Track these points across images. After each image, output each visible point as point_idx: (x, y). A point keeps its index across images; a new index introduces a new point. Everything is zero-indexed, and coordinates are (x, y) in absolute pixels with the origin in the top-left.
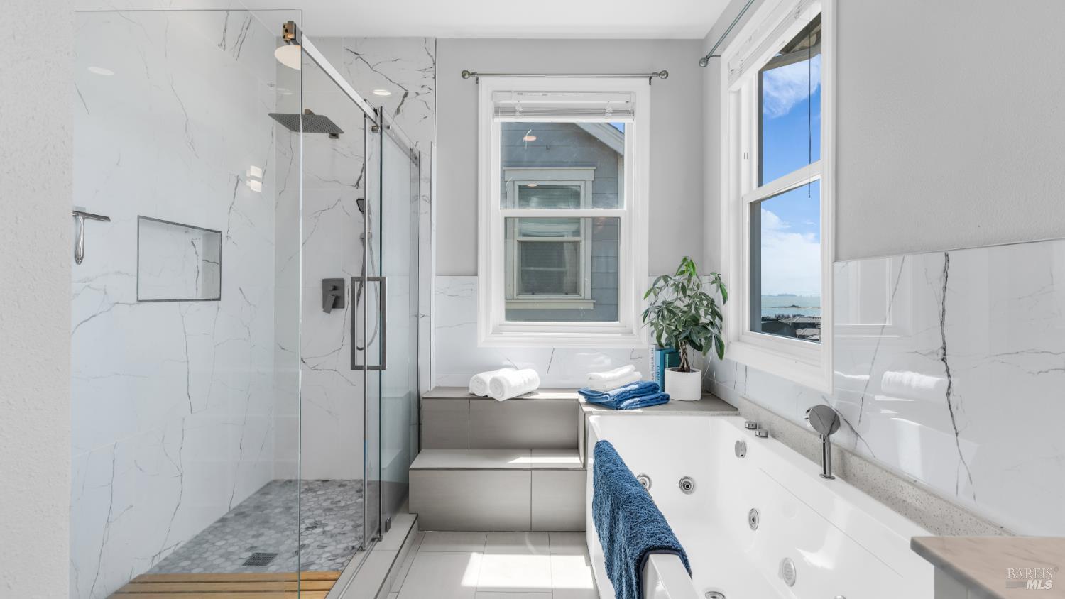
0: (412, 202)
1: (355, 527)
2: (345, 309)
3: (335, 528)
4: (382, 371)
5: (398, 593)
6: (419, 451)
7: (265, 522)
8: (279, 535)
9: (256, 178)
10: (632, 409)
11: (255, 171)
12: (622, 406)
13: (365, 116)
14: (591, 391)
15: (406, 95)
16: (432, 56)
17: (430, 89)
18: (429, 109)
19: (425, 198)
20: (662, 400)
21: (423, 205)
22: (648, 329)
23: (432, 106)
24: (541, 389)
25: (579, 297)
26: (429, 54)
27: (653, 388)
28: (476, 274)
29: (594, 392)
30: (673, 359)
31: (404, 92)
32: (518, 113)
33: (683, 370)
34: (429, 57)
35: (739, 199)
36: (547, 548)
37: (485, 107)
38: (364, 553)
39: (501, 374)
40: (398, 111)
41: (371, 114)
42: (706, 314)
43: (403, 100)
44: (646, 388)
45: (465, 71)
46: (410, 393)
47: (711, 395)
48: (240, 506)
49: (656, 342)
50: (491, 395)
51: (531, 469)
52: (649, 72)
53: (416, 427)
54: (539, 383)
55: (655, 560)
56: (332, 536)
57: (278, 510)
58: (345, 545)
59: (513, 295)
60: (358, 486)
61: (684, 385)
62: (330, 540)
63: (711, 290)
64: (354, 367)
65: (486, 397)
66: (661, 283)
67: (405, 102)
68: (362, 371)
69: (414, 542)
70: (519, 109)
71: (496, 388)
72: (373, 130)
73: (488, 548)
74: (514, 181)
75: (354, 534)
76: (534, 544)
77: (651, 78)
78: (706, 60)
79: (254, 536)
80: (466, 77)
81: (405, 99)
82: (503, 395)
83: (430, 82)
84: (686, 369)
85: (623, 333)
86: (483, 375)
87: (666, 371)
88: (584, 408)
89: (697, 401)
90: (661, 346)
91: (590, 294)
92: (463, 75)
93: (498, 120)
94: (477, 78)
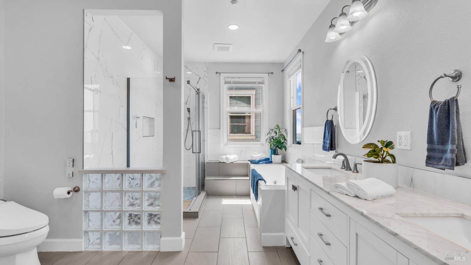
0: (202, 109)
4: (200, 154)
5: (206, 205)
6: (205, 177)
10: (262, 164)
15: (200, 78)
17: (207, 77)
20: (270, 162)
21: (205, 109)
22: (268, 143)
23: (207, 81)
24: (238, 161)
25: (251, 135)
26: (206, 66)
27: (268, 159)
28: (220, 129)
29: (252, 160)
30: (275, 152)
31: (199, 77)
33: (277, 155)
34: (206, 68)
35: (291, 109)
36: (240, 198)
37: (222, 82)
38: (196, 197)
39: (228, 156)
40: (198, 83)
42: (283, 140)
44: (266, 159)
47: (284, 161)
49: (270, 147)
50: (225, 162)
51: (236, 180)
52: (268, 72)
54: (238, 159)
55: (260, 182)
61: (277, 158)
63: (284, 134)
64: (193, 153)
65: (224, 162)
66: (271, 131)
67: (200, 80)
68: (195, 154)
69: (207, 197)
70: (232, 82)
72: (197, 94)
73: (225, 198)
74: (228, 95)
76: (236, 197)
77: (269, 74)
78: (283, 71)
83: (207, 75)
84: (277, 154)
85: (261, 145)
86: (222, 157)
87: (272, 155)
88: (250, 164)
89: (280, 163)
90: (271, 149)
91: (254, 134)
92: (216, 73)
93: (226, 85)
94: (220, 74)
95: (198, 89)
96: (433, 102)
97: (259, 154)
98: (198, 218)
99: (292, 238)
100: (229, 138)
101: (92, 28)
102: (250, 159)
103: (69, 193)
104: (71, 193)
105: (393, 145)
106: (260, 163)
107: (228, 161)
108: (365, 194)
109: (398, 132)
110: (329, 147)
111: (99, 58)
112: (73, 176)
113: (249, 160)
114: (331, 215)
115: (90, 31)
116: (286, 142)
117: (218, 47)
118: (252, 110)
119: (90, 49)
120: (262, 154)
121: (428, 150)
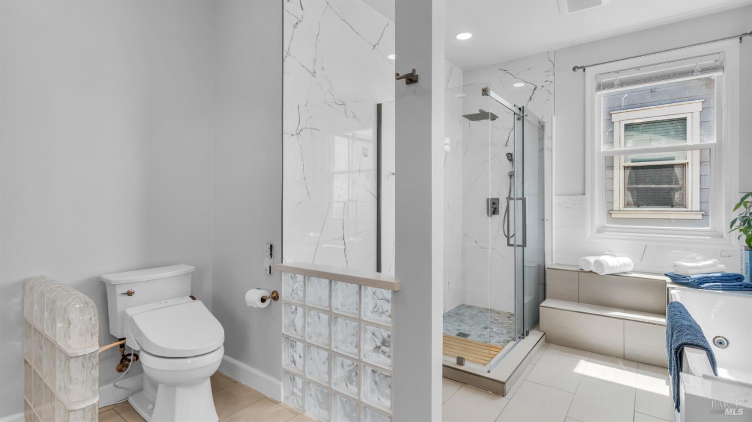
0: (539, 152)
1: (508, 333)
2: (499, 215)
3: (497, 330)
4: (524, 248)
5: (535, 365)
6: (545, 299)
7: (462, 321)
8: (470, 328)
9: (447, 144)
10: (711, 289)
11: (447, 141)
12: (702, 286)
13: (515, 114)
14: (676, 275)
15: (536, 88)
16: (552, 62)
17: (551, 82)
18: (550, 94)
19: (548, 149)
20: (745, 287)
21: (546, 153)
23: (552, 92)
24: (633, 271)
25: (687, 210)
26: (550, 61)
27: (738, 278)
28: (583, 195)
29: (678, 275)
31: (534, 87)
32: (616, 86)
34: (550, 62)
36: (636, 370)
38: (515, 342)
39: (603, 258)
40: (531, 99)
41: (517, 111)
43: (534, 92)
44: (729, 277)
45: (575, 67)
46: (539, 265)
48: (449, 312)
50: (594, 270)
51: (624, 319)
52: (739, 34)
53: (543, 286)
54: (633, 267)
55: (688, 352)
56: (496, 333)
57: (467, 317)
58: (504, 339)
59: (620, 208)
60: (508, 315)
62: (495, 335)
64: (509, 245)
65: (591, 272)
68: (513, 248)
69: (543, 346)
70: (616, 83)
71: (598, 266)
72: (519, 119)
73: (590, 359)
74: (620, 122)
75: (508, 335)
76: (624, 365)
77: (741, 38)
79: (458, 326)
80: (576, 70)
81: (535, 91)
82: (603, 271)
83: (551, 78)
85: (713, 236)
86: (588, 258)
88: (668, 285)
90: (749, 248)
91: (697, 207)
92: (574, 69)
93: (599, 93)
94: (584, 69)
95: (520, 109)
97: (705, 260)
98: (503, 396)
101: (300, 21)
102: (671, 271)
103: (263, 300)
104: (268, 302)
106: (706, 285)
111: (315, 73)
112: (270, 273)
113: (668, 272)
115: (295, 27)
119: (295, 58)
120: (715, 260)
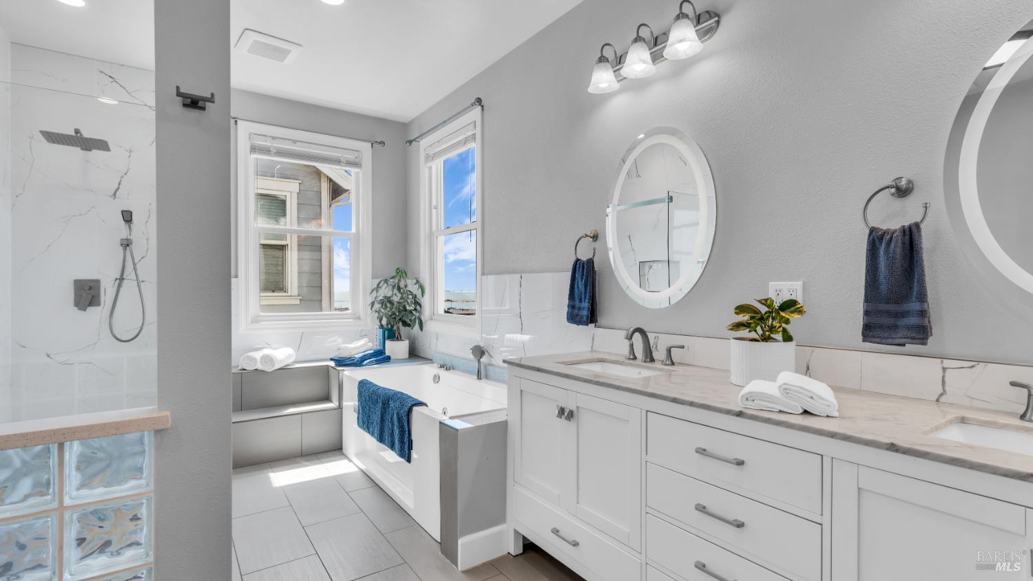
2: (101, 308)
10: (370, 365)
12: (364, 364)
14: (339, 358)
20: (386, 359)
22: (374, 315)
24: (295, 362)
25: (287, 295)
27: (380, 352)
29: (342, 358)
30: (392, 335)
32: (271, 153)
33: (398, 340)
36: (318, 461)
37: (244, 145)
42: (412, 304)
44: (375, 353)
47: (415, 354)
49: (379, 324)
50: (260, 368)
51: (300, 413)
52: (373, 140)
54: (295, 357)
55: (419, 409)
61: (397, 349)
63: (415, 289)
65: (256, 371)
66: (382, 284)
70: (273, 150)
71: (265, 363)
77: (373, 144)
78: (410, 143)
84: (399, 338)
86: (252, 354)
87: (386, 342)
89: (406, 359)
90: (382, 326)
93: (253, 155)
96: (872, 230)
97: (359, 340)
99: (556, 531)
100: (261, 303)
102: (336, 355)
105: (798, 306)
106: (366, 362)
107: (273, 366)
108: (829, 406)
109: (770, 283)
110: (587, 316)
113: (332, 357)
114: (745, 460)
116: (418, 307)
117: (256, 42)
118: (288, 227)
120: (365, 339)
121: (867, 313)
